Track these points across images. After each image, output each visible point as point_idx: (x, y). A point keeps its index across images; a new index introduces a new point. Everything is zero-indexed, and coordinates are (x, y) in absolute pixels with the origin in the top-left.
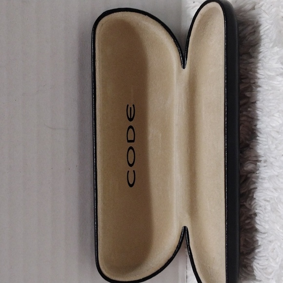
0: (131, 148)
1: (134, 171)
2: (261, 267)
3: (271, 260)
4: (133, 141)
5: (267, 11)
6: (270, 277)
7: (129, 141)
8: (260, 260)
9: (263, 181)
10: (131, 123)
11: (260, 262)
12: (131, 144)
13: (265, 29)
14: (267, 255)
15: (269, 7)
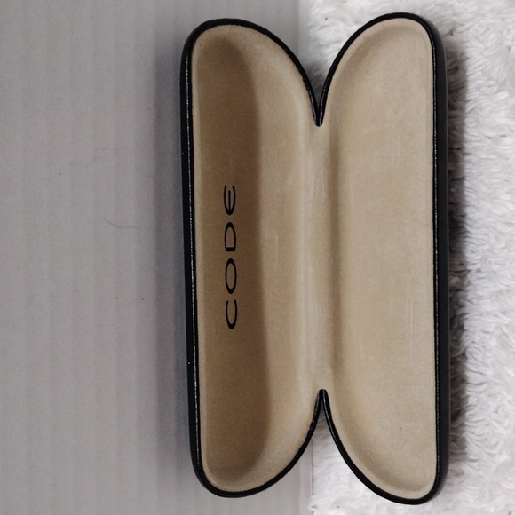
0: (230, 261)
1: (235, 301)
2: (479, 438)
3: (496, 425)
4: (233, 249)
5: (481, 38)
6: (493, 452)
7: (228, 249)
8: (475, 427)
9: (481, 302)
10: (230, 218)
11: (477, 430)
12: (230, 255)
13: (477, 65)
14: (488, 418)
15: (485, 32)
